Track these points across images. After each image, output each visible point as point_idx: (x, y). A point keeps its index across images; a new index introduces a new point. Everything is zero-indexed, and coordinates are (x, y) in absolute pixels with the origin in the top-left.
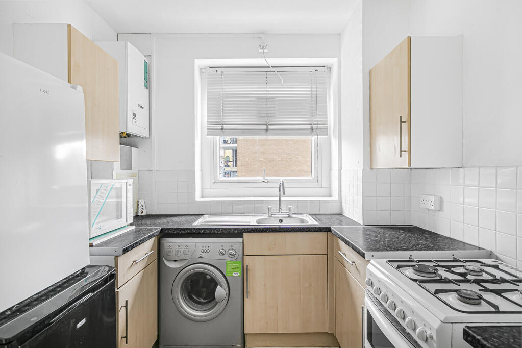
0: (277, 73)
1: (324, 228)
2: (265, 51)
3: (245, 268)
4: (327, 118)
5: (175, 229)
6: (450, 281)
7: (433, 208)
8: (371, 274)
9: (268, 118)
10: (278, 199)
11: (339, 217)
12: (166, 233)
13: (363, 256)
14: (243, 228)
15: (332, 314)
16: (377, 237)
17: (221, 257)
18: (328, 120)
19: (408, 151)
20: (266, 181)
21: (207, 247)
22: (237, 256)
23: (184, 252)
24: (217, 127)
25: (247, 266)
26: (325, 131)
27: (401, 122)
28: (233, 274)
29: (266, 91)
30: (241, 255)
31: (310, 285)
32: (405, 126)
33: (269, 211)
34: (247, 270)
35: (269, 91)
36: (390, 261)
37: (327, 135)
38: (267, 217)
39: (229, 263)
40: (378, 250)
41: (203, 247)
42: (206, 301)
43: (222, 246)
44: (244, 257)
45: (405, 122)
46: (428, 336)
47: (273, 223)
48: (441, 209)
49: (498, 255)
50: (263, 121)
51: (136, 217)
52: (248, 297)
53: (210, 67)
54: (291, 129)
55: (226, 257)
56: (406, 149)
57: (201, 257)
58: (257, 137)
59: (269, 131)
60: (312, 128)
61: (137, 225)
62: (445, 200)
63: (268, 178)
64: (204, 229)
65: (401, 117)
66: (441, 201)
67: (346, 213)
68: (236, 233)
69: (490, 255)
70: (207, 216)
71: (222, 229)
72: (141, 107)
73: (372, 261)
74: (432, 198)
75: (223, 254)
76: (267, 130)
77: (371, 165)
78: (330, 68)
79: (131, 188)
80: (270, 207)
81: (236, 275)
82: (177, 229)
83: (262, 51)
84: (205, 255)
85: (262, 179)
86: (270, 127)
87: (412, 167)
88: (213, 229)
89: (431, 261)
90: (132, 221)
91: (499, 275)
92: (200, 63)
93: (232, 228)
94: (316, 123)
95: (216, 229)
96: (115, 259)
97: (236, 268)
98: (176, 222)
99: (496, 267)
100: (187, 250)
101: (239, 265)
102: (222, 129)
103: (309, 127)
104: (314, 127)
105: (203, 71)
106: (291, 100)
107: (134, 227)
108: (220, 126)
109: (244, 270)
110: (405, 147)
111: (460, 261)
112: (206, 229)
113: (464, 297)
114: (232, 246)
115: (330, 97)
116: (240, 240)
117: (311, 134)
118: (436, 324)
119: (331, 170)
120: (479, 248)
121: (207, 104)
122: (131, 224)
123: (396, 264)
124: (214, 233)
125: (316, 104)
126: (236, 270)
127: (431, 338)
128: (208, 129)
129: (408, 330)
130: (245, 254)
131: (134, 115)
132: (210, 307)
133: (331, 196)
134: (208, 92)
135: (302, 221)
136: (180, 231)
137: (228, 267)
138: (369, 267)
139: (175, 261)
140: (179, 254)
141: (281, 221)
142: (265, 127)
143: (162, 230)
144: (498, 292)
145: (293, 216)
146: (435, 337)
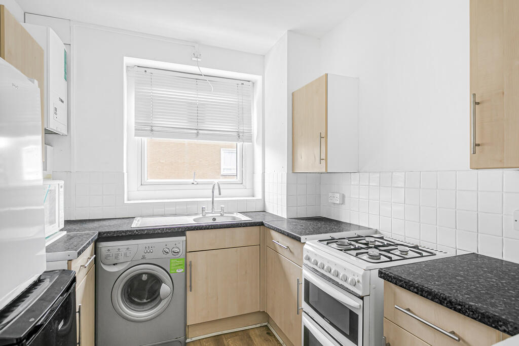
0: (209, 82)
1: (258, 223)
2: (199, 60)
3: (188, 263)
4: (251, 127)
5: (115, 232)
6: (362, 248)
7: (338, 202)
8: (308, 251)
9: (199, 124)
10: (211, 199)
11: (264, 213)
12: (104, 237)
13: (299, 240)
14: (187, 227)
15: (264, 293)
16: (302, 226)
17: (164, 256)
18: (252, 129)
19: (325, 160)
20: (195, 183)
21: (150, 247)
22: (180, 253)
23: (125, 255)
24: (146, 129)
25: (191, 262)
26: (250, 139)
27: (321, 137)
28: (177, 271)
29: (197, 97)
30: (184, 253)
31: (246, 273)
32: (323, 140)
33: (203, 211)
34: (190, 265)
35: (199, 98)
36: (320, 241)
37: (251, 142)
38: (201, 216)
39: (172, 261)
40: (308, 234)
41: (146, 248)
42: (149, 300)
43: (166, 245)
44: (188, 254)
45: (323, 137)
46: (356, 281)
47: (208, 221)
48: (343, 203)
49: (381, 232)
50: (194, 126)
51: (67, 222)
52: (191, 291)
53: (138, 67)
54: (220, 135)
55: (170, 255)
56: (324, 158)
57: (144, 258)
58: (186, 141)
59: (200, 136)
60: (238, 135)
61: (68, 231)
62: (346, 196)
63: (199, 180)
64: (147, 230)
65: (320, 133)
66: (343, 197)
67: (270, 210)
68: (180, 231)
69: (376, 232)
70: (139, 218)
71: (166, 228)
72: (62, 102)
73: (307, 242)
74: (338, 195)
75: (167, 253)
76: (197, 134)
77: (293, 170)
78: (254, 83)
79: (62, 190)
80: (204, 207)
81: (180, 271)
82: (118, 231)
83: (196, 59)
84: (148, 256)
85: (192, 181)
86: (200, 132)
87: (328, 171)
88: (157, 229)
89: (344, 238)
90: (62, 226)
91: (386, 243)
92: (128, 61)
93: (176, 228)
94: (242, 131)
95: (159, 229)
96: (68, 263)
97: (180, 265)
98: (113, 225)
99: (382, 238)
100: (128, 252)
101: (183, 262)
102: (152, 130)
103: (236, 134)
104: (241, 134)
105: (129, 69)
106: (220, 108)
107: (65, 233)
108: (149, 128)
109: (188, 266)
110: (323, 157)
111: (362, 237)
112: (150, 230)
113: (372, 256)
114: (176, 244)
115: (253, 109)
116: (184, 238)
117: (238, 140)
118: (361, 272)
119: (254, 173)
120: (369, 229)
121: (135, 104)
122: (61, 230)
123: (326, 242)
124: (159, 233)
125: (243, 114)
126: (180, 267)
127: (358, 282)
128: (136, 130)
129: (341, 282)
130: (188, 251)
131: (56, 109)
132: (152, 306)
133: (253, 196)
134: (135, 92)
135: (234, 218)
136: (121, 233)
137: (172, 265)
138: (305, 246)
139: (114, 265)
140: (120, 257)
141: (214, 219)
142: (196, 131)
143: (99, 233)
144: (388, 251)
145: (225, 215)
146: (361, 281)
